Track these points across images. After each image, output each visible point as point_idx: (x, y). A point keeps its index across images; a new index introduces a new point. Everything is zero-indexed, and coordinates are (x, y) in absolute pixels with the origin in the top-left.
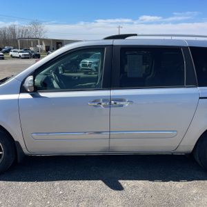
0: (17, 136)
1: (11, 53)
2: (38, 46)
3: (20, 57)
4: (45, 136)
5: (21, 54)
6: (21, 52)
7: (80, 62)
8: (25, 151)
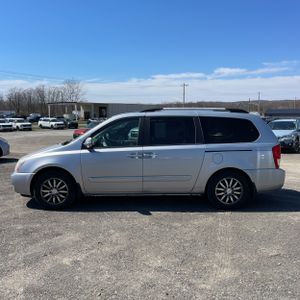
0: (78, 180)
1: (40, 122)
2: (74, 112)
3: (52, 128)
4: (96, 180)
5: (53, 123)
6: (53, 121)
7: (128, 132)
8: (83, 191)
